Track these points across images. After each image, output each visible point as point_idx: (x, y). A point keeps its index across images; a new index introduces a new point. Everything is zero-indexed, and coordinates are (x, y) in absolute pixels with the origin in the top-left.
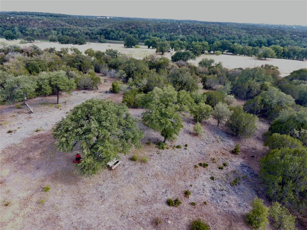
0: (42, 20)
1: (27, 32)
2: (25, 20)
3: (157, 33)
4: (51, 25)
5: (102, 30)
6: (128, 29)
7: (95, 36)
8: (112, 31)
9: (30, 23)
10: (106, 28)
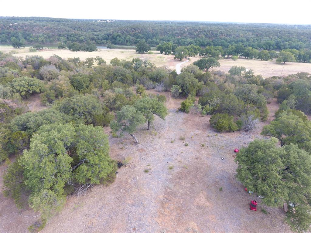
0: (46, 26)
1: (31, 38)
2: (29, 26)
3: (163, 37)
4: (56, 31)
5: (107, 35)
6: (134, 34)
7: (101, 41)
8: (118, 35)
9: (34, 30)
10: (112, 33)
